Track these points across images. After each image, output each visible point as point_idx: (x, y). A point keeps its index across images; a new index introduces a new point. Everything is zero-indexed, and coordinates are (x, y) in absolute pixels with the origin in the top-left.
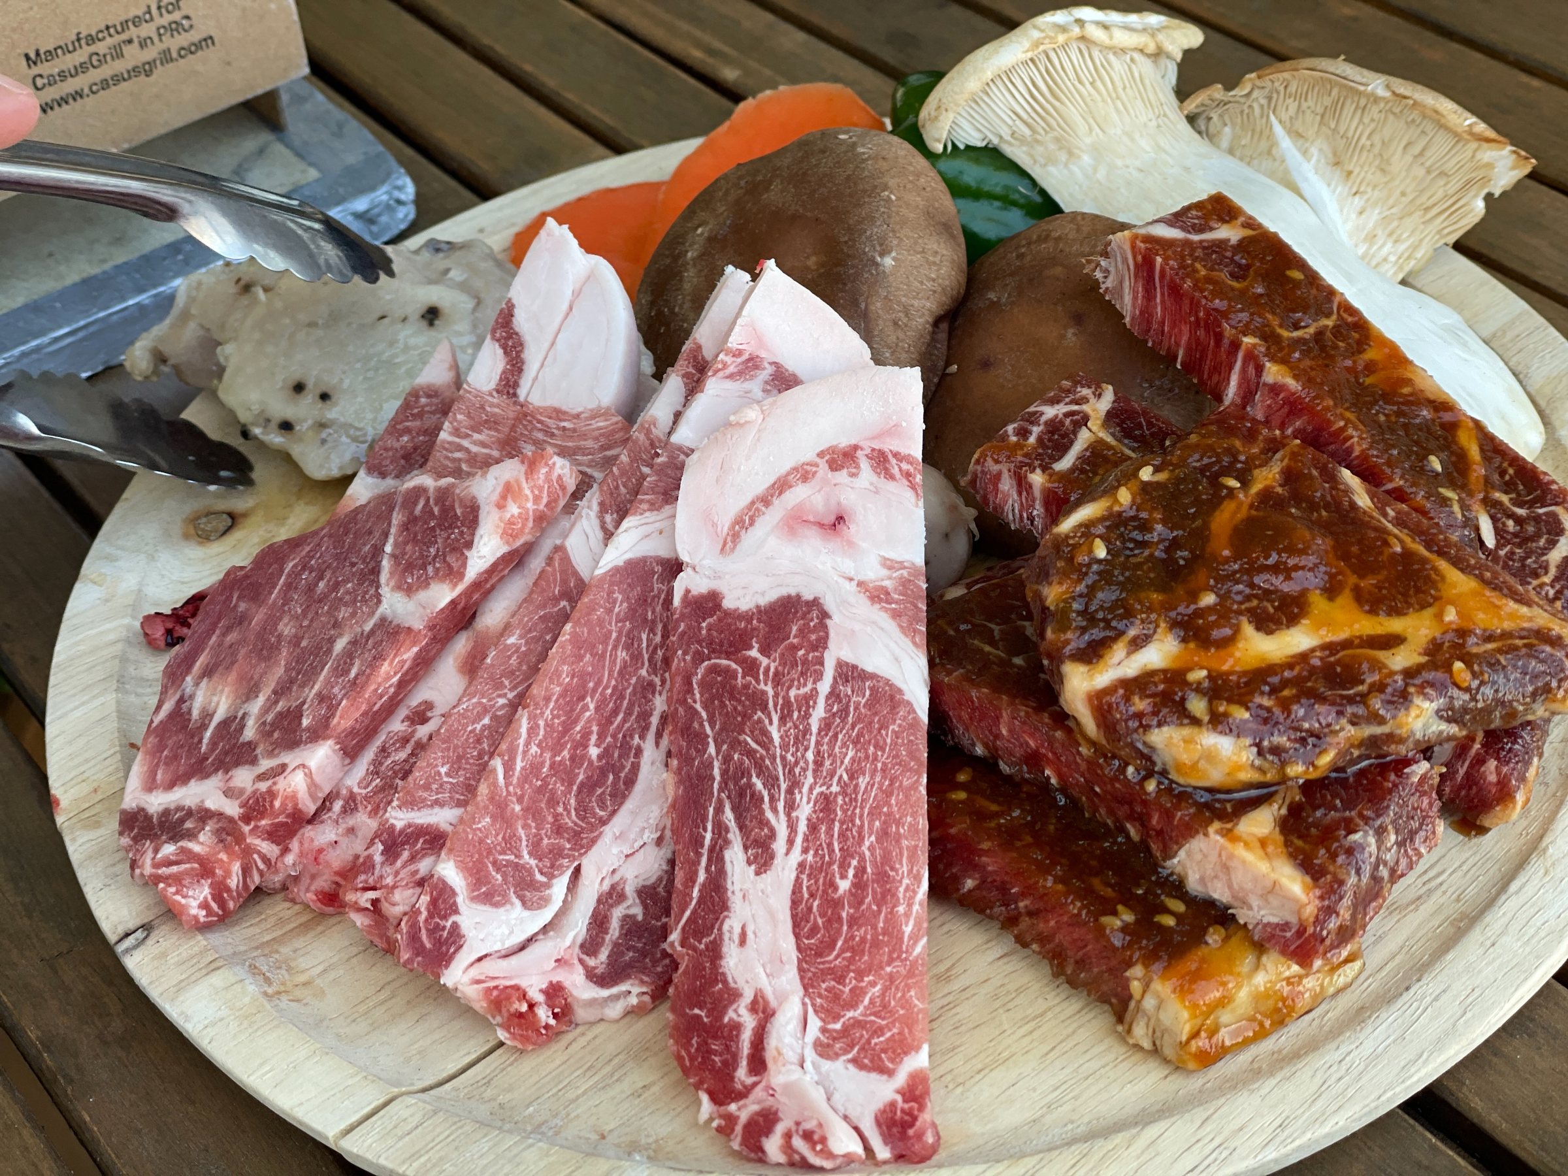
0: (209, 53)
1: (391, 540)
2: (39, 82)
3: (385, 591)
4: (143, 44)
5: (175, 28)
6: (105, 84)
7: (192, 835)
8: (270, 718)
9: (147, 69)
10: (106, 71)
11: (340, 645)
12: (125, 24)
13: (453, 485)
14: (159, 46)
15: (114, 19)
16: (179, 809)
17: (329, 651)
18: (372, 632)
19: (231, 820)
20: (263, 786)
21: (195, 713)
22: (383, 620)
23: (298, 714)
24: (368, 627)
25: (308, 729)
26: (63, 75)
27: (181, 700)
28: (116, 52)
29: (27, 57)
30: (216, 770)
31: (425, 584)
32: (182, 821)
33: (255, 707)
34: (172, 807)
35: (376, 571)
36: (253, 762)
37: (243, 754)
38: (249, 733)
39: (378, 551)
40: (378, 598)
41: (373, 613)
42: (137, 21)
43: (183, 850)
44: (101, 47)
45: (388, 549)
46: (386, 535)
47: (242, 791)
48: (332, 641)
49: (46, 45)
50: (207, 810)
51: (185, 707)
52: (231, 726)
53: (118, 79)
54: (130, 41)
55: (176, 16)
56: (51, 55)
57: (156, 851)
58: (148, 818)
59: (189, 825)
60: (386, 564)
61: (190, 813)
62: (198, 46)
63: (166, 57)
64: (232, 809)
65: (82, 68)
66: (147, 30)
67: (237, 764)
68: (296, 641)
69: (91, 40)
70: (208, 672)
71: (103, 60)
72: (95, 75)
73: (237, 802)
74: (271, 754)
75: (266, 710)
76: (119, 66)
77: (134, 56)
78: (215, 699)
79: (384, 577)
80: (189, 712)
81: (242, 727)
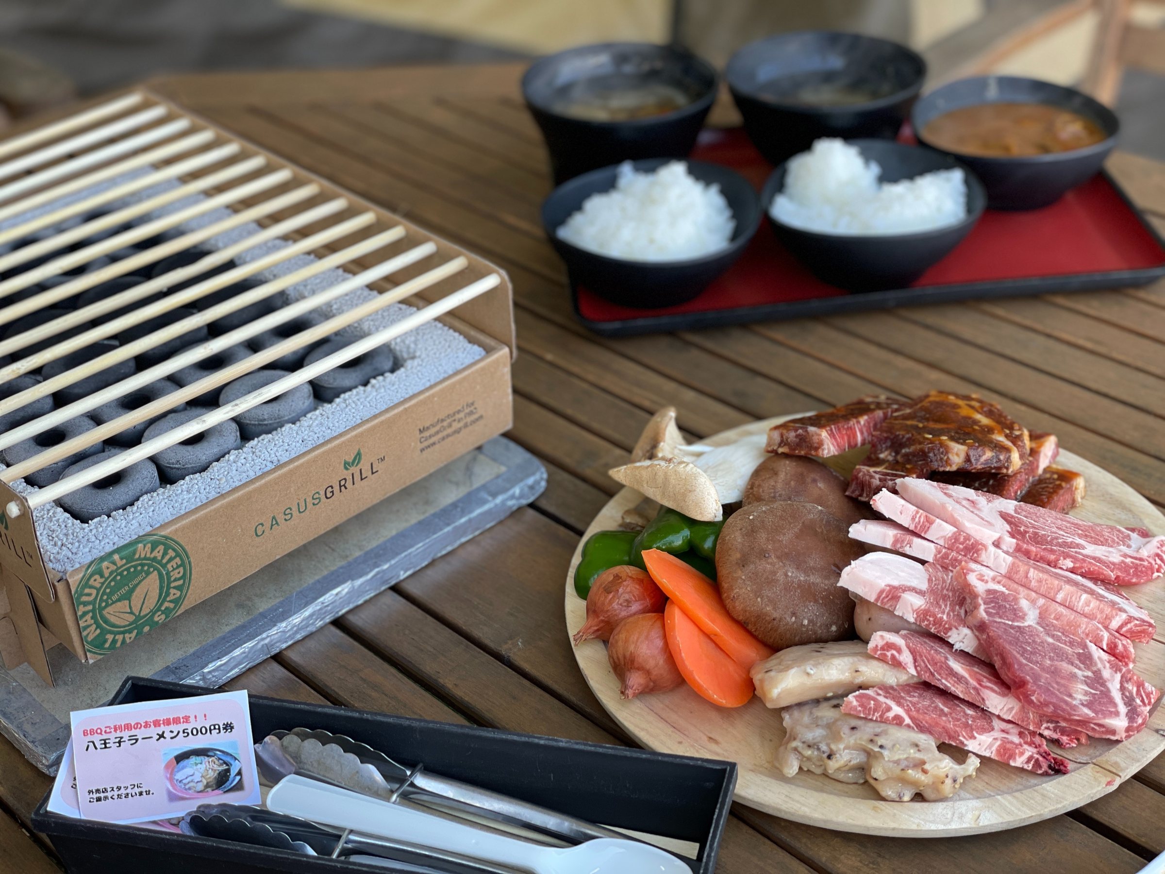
0: (481, 423)
1: (1007, 622)
2: (422, 440)
3: (1026, 624)
4: (459, 421)
5: (471, 413)
6: (443, 439)
7: (1131, 692)
8: (1082, 666)
9: (458, 431)
10: (445, 433)
11: (1050, 640)
12: (454, 414)
13: (982, 599)
14: (465, 421)
15: (451, 412)
16: (1123, 699)
17: (1053, 644)
18: (1043, 627)
19: (1122, 677)
20: (1108, 665)
21: (1087, 698)
22: (1038, 623)
23: (1079, 654)
24: (1042, 630)
25: (1084, 650)
26: (430, 437)
27: (1083, 704)
28: (450, 425)
29: (420, 430)
30: (1106, 685)
31: (1021, 609)
32: (1127, 697)
33: (1079, 673)
34: (1123, 702)
35: (1019, 627)
36: (1099, 670)
37: (1098, 674)
38: (1090, 674)
39: (1012, 627)
40: (1029, 626)
41: (1035, 628)
42: (459, 412)
43: (1137, 694)
44: (445, 424)
45: (1010, 623)
46: (1005, 624)
47: (1111, 674)
48: (1049, 644)
49: (427, 424)
50: (1121, 687)
51: (1085, 703)
52: (1088, 682)
53: (448, 436)
54: (455, 420)
55: (472, 408)
56: (428, 428)
57: (1140, 706)
58: (1129, 711)
59: (1127, 694)
60: (1016, 624)
61: (1123, 694)
62: (477, 420)
63: (466, 426)
64: (1118, 676)
65: (437, 433)
66: (462, 415)
67: (1101, 677)
68: (1051, 659)
69: (443, 420)
70: (1070, 696)
71: (444, 428)
72: (440, 435)
73: (1115, 675)
74: (1096, 665)
75: (1080, 669)
76: (449, 431)
77: (456, 426)
78: (1079, 690)
79: (1021, 625)
80: (1087, 700)
81: (1087, 677)
